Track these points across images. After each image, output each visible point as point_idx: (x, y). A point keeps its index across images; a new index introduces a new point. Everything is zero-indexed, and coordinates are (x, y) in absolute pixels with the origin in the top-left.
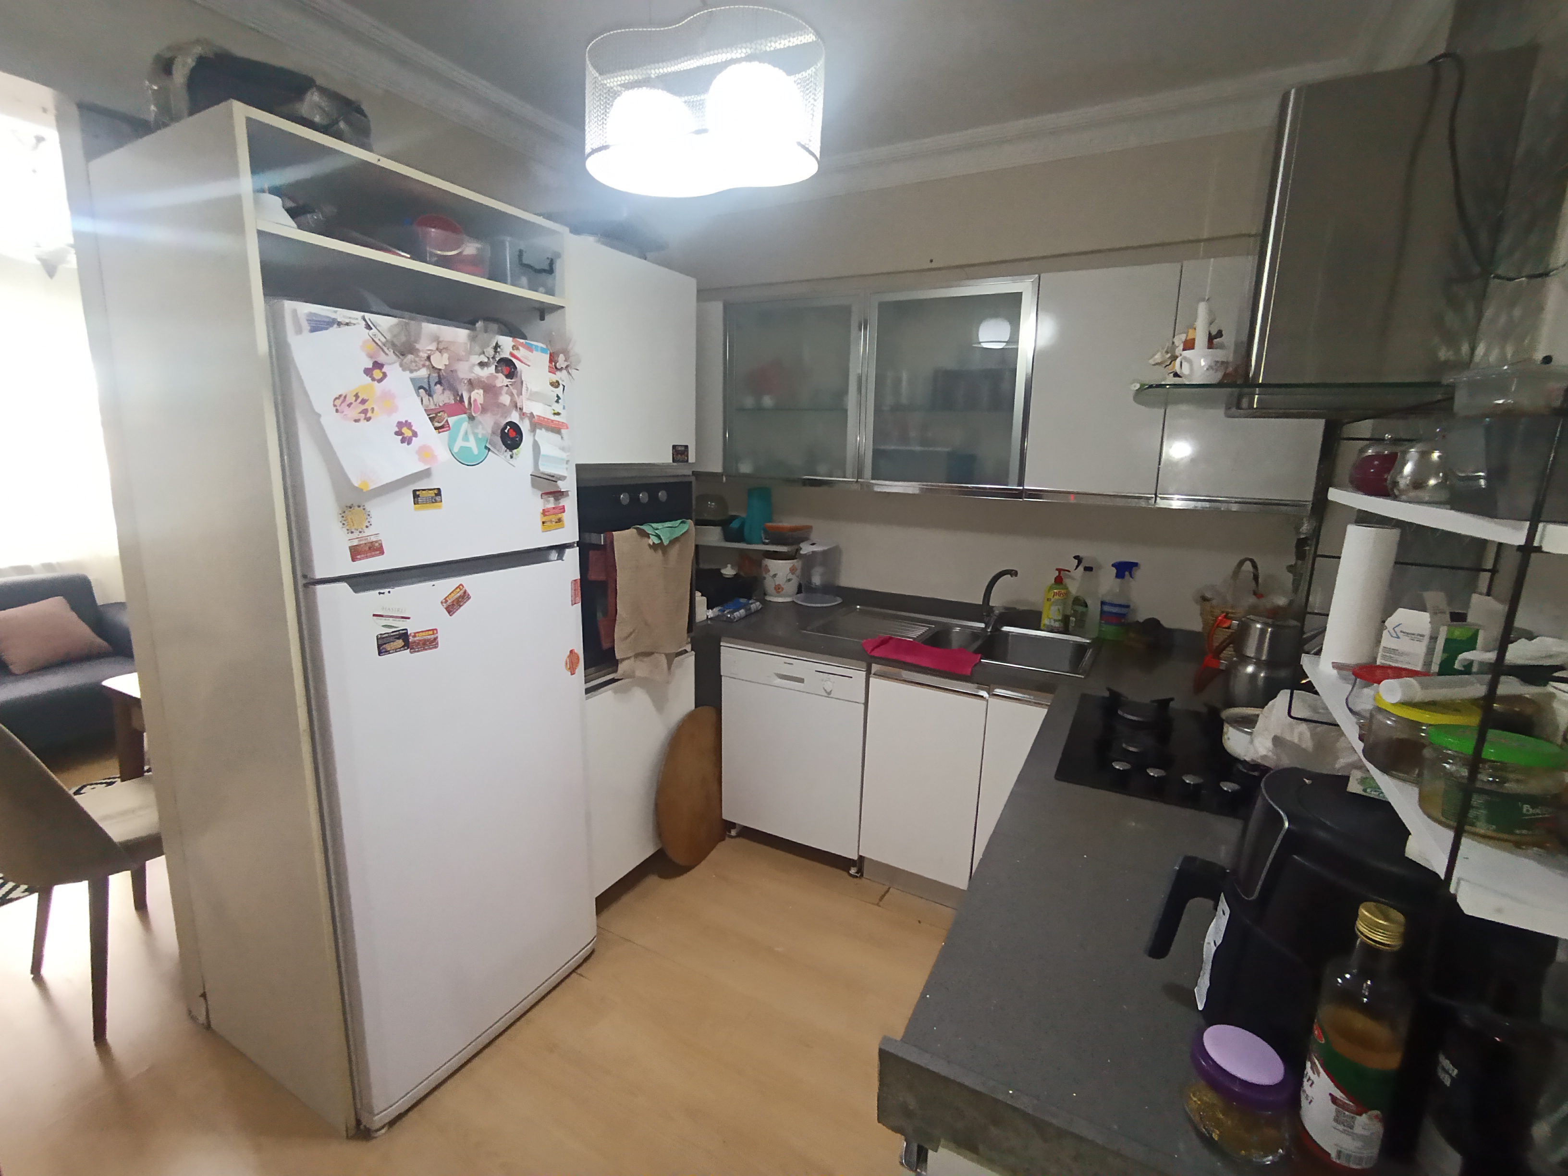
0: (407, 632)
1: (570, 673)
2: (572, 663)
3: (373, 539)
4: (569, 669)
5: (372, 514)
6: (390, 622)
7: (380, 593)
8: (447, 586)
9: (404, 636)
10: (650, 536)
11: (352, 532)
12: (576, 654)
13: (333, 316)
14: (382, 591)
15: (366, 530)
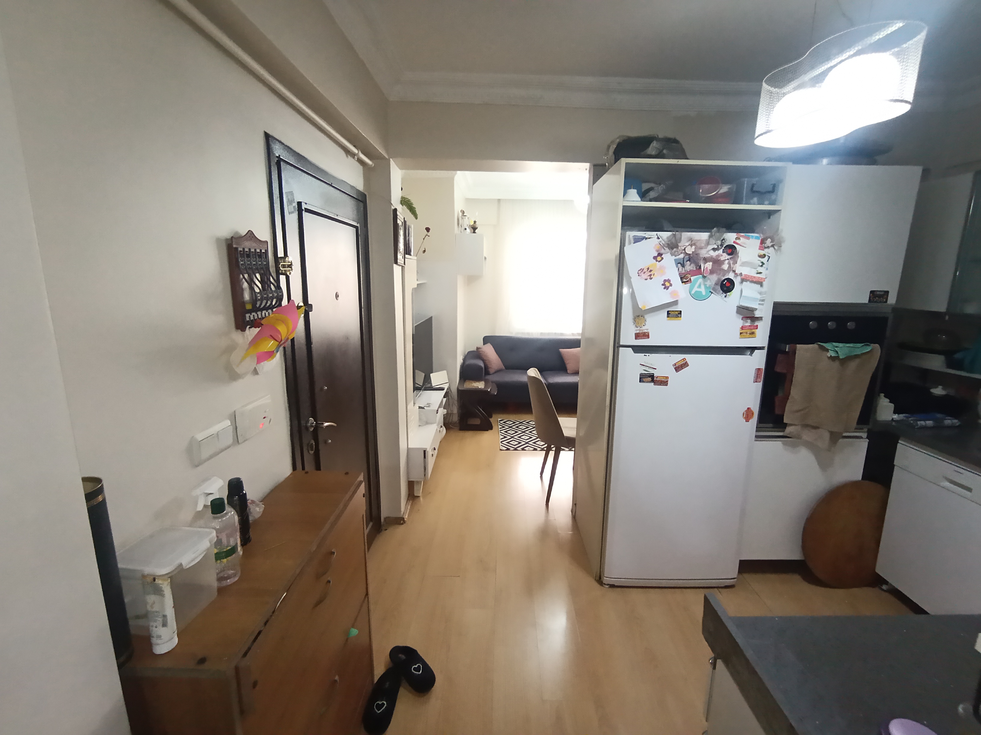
0: (654, 375)
1: (745, 420)
2: (747, 415)
3: (646, 331)
4: (745, 418)
5: (647, 320)
6: (647, 369)
7: (645, 355)
8: (678, 358)
9: (652, 376)
10: (829, 351)
11: (637, 327)
12: (752, 411)
13: (644, 235)
14: (646, 354)
15: (643, 327)
